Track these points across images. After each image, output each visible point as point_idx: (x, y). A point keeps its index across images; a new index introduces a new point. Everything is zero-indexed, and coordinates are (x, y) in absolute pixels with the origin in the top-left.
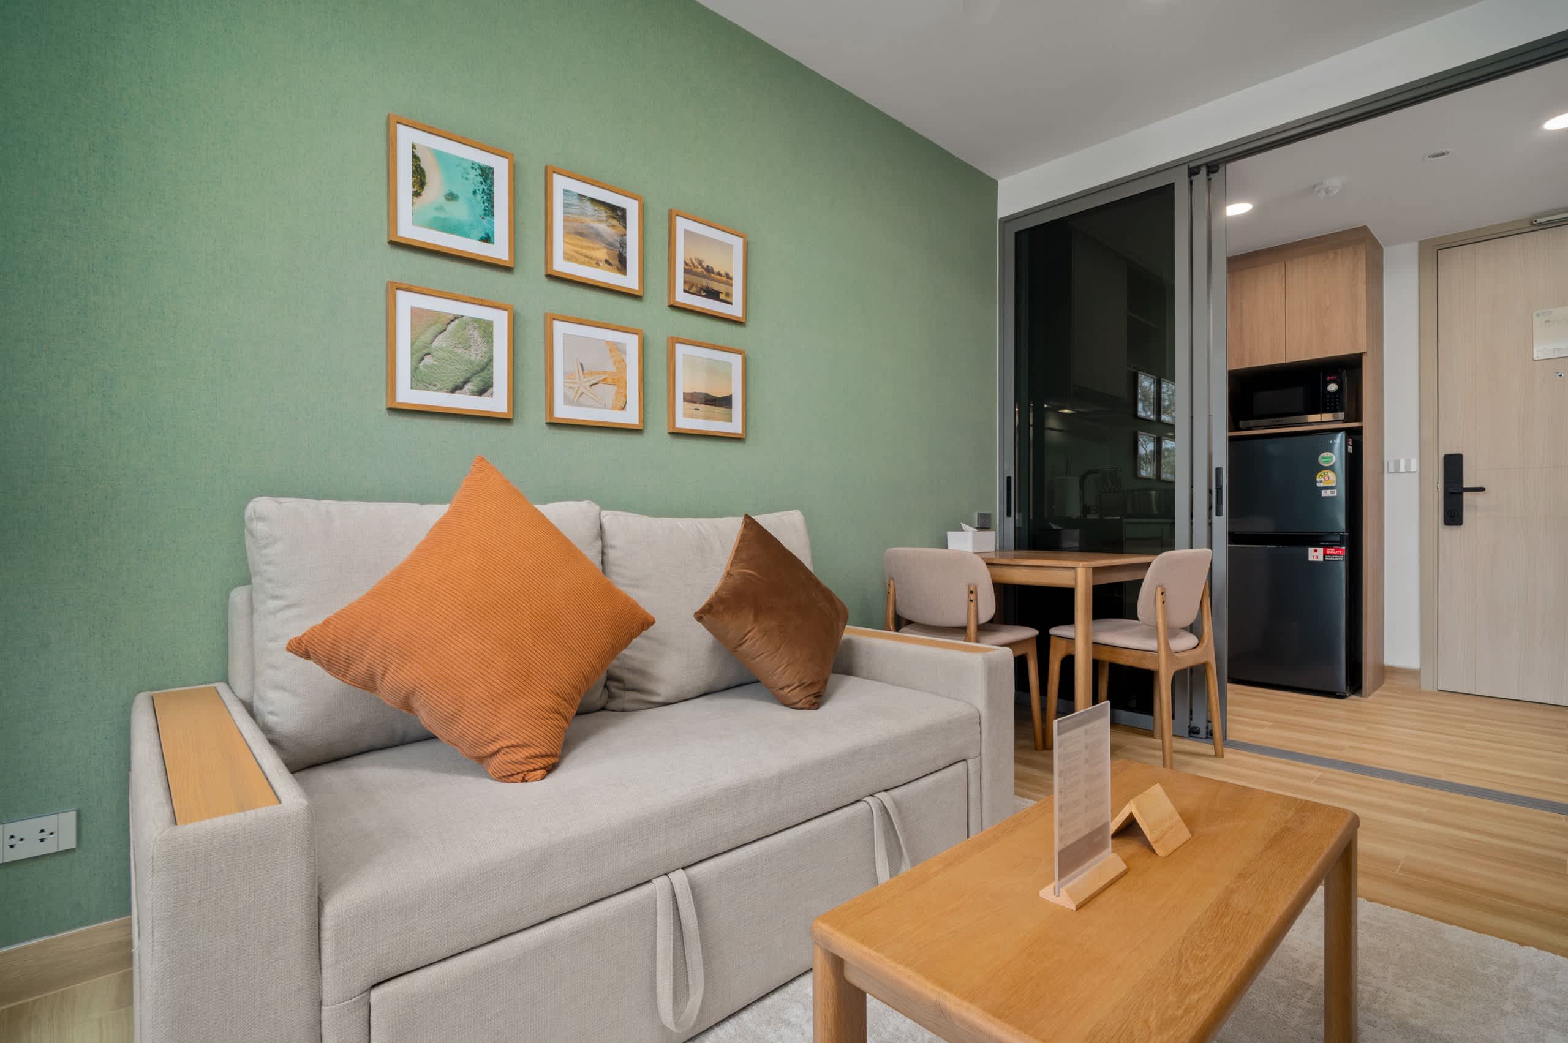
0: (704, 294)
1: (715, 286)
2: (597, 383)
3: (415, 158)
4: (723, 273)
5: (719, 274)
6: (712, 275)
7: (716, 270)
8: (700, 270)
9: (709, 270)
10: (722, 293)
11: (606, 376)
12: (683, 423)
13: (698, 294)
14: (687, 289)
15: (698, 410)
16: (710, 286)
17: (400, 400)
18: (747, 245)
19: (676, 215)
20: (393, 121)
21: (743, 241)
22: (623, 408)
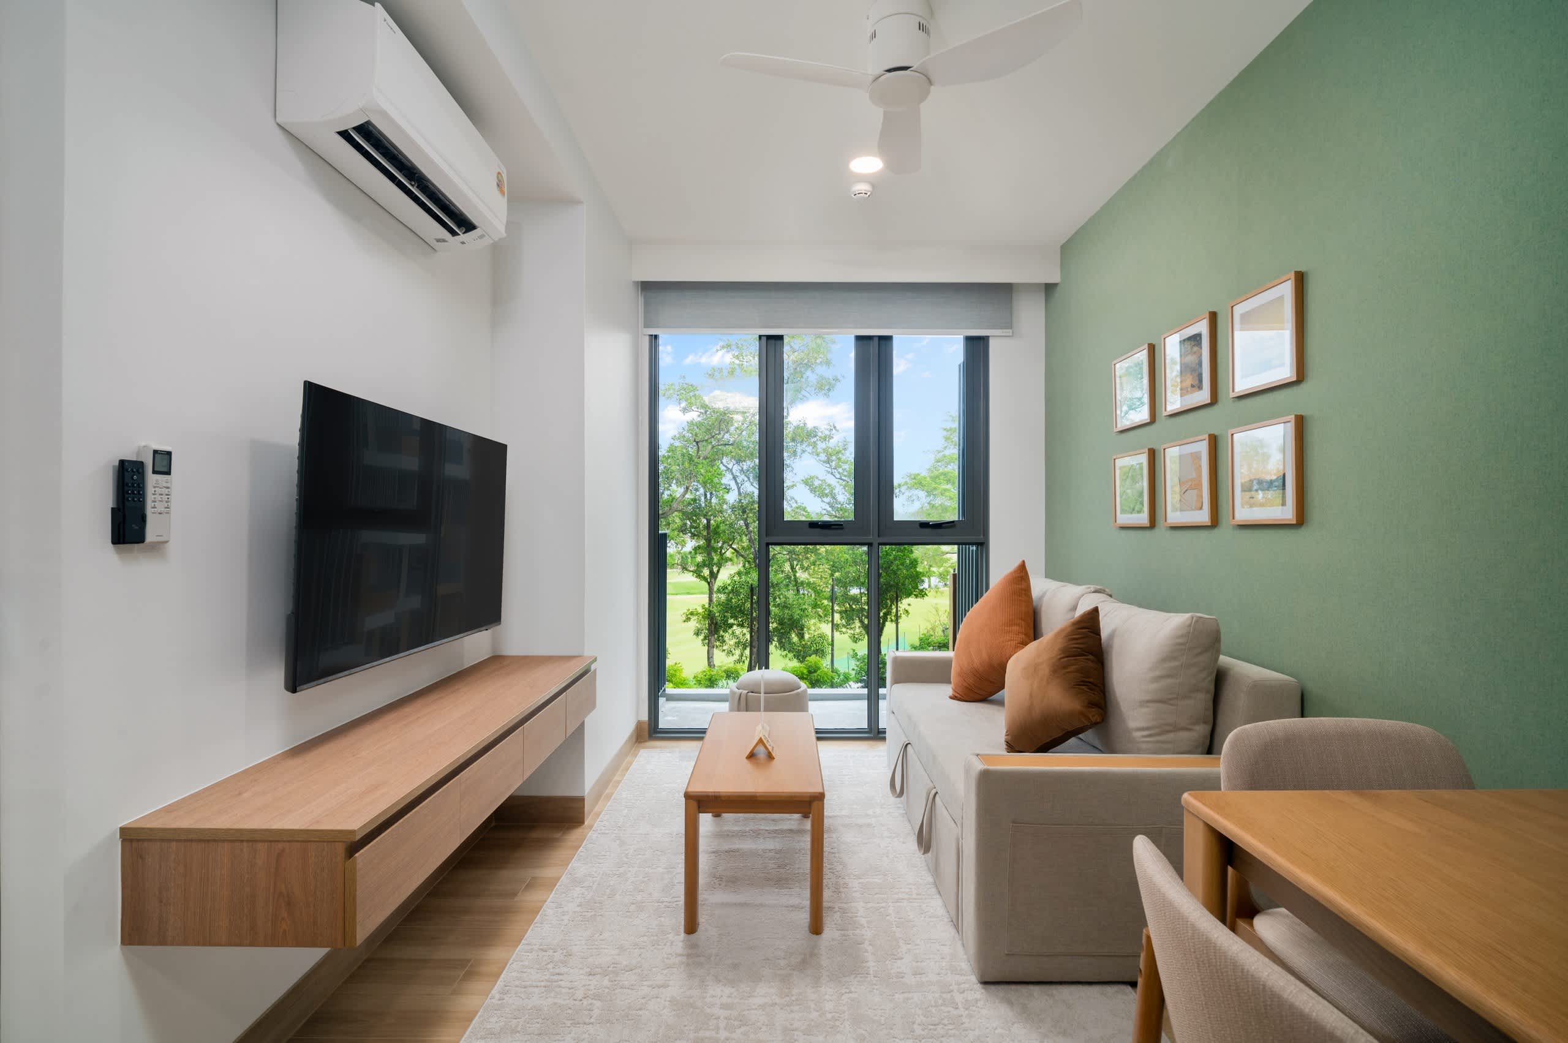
2: (1186, 490)
11: (1191, 483)
12: (1241, 514)
15: (1253, 497)
17: (1118, 521)
18: (1301, 280)
19: (1232, 307)
20: (1115, 365)
21: (1292, 281)
22: (1201, 508)
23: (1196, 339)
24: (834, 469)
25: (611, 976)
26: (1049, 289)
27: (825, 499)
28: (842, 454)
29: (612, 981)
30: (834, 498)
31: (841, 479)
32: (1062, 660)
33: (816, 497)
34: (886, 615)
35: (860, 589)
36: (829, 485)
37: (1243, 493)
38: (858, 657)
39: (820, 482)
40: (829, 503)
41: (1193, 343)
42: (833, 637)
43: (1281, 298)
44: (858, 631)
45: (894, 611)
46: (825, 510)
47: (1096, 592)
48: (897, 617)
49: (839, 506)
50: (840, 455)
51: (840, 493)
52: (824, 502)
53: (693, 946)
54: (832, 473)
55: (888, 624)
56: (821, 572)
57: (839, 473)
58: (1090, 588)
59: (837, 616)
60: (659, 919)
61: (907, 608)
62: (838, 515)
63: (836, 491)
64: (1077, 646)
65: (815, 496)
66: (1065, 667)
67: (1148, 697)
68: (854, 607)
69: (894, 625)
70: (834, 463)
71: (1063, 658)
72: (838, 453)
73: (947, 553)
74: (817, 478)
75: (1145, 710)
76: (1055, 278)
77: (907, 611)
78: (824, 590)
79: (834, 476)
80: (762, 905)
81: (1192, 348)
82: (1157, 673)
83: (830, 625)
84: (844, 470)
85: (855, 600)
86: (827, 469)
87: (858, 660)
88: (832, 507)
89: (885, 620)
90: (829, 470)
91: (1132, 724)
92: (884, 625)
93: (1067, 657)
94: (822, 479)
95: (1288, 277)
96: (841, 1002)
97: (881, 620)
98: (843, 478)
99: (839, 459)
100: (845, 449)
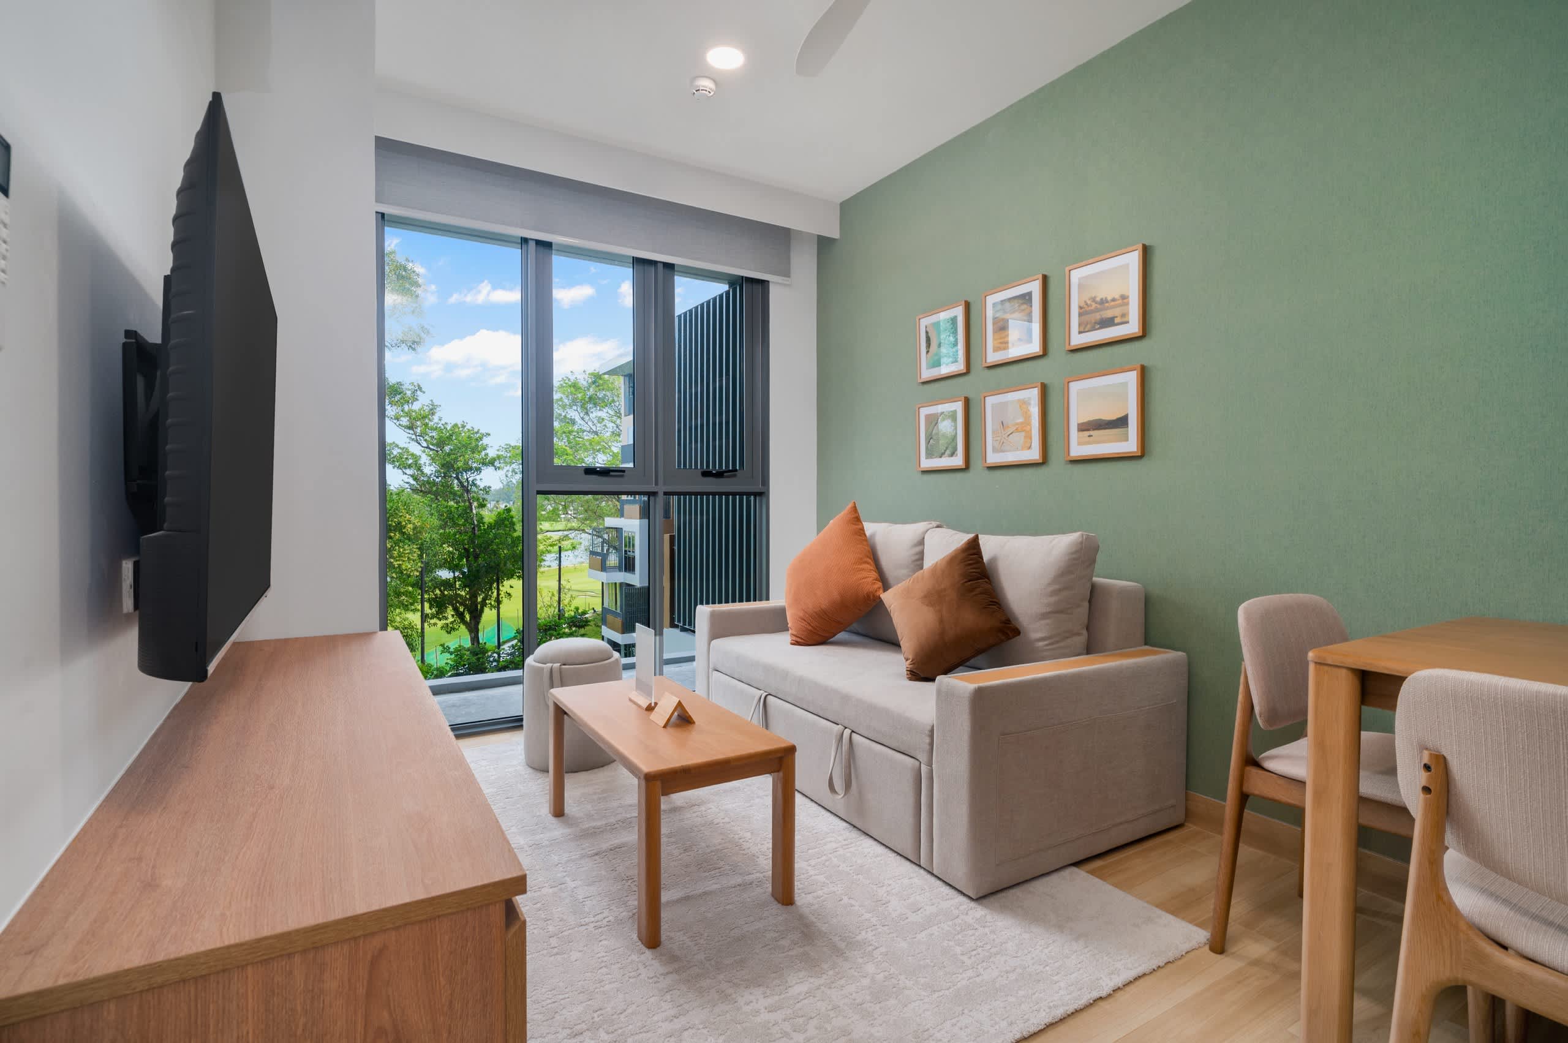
0: (1098, 326)
1: (1108, 314)
2: (1011, 433)
3: (927, 332)
4: (1117, 297)
5: (1114, 300)
6: (1107, 304)
7: (1109, 298)
8: (1094, 305)
9: (1103, 302)
10: (1117, 317)
11: (1017, 426)
12: (1078, 450)
13: (1093, 329)
14: (1082, 330)
15: (1092, 436)
16: (1103, 317)
17: (922, 466)
18: (1147, 253)
19: (1070, 271)
20: (920, 319)
21: (1139, 252)
22: (1030, 448)
23: (1027, 298)
24: (419, 436)
25: (605, 1026)
26: (824, 244)
27: (408, 471)
28: (430, 420)
29: (613, 1032)
30: (419, 469)
31: (428, 447)
32: (966, 584)
33: (396, 468)
34: (484, 600)
35: (454, 572)
36: (413, 455)
37: (1081, 433)
38: (451, 650)
39: (400, 451)
40: (412, 476)
41: (1020, 301)
42: (423, 628)
43: (1126, 267)
44: (451, 619)
45: (495, 594)
46: (407, 483)
47: (938, 527)
48: (498, 602)
49: (426, 479)
50: (427, 421)
51: (427, 464)
52: (406, 474)
53: (673, 958)
54: (417, 441)
55: (486, 610)
56: (409, 553)
57: (426, 440)
58: (931, 524)
59: (427, 605)
60: (600, 943)
61: (510, 591)
62: (423, 489)
63: (422, 462)
64: (974, 570)
65: (394, 467)
66: (971, 590)
67: (1048, 610)
68: (446, 593)
69: (494, 611)
70: (419, 429)
71: (966, 582)
72: (424, 417)
73: (547, 531)
74: (397, 446)
75: (1043, 622)
76: (835, 234)
77: (509, 594)
78: (412, 574)
79: (419, 443)
80: (705, 893)
81: (1019, 306)
82: (1057, 587)
83: (419, 614)
84: (432, 437)
85: (447, 584)
86: (410, 435)
87: (451, 653)
88: (415, 479)
89: (484, 604)
90: (414, 437)
91: (1035, 635)
92: (482, 611)
93: (970, 581)
94: (402, 446)
95: (1134, 248)
96: (877, 960)
97: (479, 606)
98: (431, 447)
99: (426, 425)
100: (433, 414)
